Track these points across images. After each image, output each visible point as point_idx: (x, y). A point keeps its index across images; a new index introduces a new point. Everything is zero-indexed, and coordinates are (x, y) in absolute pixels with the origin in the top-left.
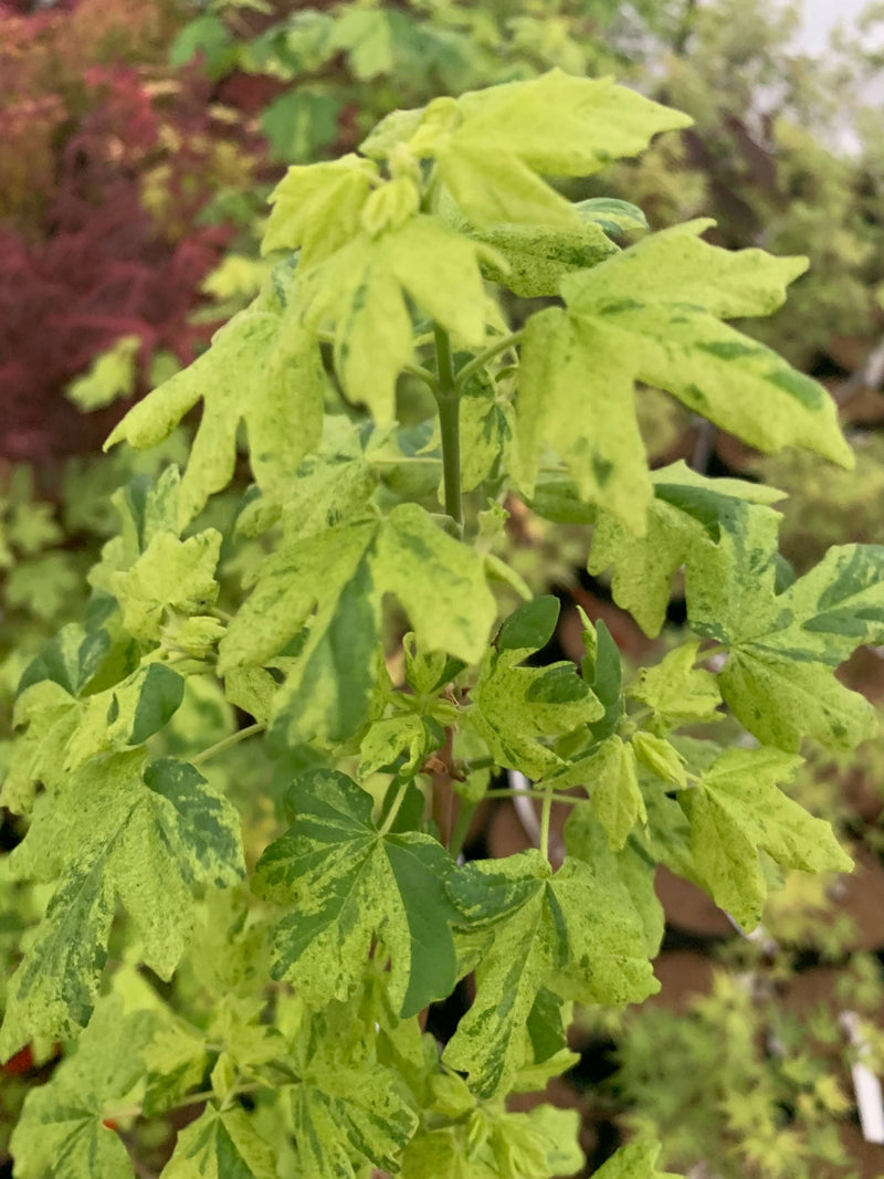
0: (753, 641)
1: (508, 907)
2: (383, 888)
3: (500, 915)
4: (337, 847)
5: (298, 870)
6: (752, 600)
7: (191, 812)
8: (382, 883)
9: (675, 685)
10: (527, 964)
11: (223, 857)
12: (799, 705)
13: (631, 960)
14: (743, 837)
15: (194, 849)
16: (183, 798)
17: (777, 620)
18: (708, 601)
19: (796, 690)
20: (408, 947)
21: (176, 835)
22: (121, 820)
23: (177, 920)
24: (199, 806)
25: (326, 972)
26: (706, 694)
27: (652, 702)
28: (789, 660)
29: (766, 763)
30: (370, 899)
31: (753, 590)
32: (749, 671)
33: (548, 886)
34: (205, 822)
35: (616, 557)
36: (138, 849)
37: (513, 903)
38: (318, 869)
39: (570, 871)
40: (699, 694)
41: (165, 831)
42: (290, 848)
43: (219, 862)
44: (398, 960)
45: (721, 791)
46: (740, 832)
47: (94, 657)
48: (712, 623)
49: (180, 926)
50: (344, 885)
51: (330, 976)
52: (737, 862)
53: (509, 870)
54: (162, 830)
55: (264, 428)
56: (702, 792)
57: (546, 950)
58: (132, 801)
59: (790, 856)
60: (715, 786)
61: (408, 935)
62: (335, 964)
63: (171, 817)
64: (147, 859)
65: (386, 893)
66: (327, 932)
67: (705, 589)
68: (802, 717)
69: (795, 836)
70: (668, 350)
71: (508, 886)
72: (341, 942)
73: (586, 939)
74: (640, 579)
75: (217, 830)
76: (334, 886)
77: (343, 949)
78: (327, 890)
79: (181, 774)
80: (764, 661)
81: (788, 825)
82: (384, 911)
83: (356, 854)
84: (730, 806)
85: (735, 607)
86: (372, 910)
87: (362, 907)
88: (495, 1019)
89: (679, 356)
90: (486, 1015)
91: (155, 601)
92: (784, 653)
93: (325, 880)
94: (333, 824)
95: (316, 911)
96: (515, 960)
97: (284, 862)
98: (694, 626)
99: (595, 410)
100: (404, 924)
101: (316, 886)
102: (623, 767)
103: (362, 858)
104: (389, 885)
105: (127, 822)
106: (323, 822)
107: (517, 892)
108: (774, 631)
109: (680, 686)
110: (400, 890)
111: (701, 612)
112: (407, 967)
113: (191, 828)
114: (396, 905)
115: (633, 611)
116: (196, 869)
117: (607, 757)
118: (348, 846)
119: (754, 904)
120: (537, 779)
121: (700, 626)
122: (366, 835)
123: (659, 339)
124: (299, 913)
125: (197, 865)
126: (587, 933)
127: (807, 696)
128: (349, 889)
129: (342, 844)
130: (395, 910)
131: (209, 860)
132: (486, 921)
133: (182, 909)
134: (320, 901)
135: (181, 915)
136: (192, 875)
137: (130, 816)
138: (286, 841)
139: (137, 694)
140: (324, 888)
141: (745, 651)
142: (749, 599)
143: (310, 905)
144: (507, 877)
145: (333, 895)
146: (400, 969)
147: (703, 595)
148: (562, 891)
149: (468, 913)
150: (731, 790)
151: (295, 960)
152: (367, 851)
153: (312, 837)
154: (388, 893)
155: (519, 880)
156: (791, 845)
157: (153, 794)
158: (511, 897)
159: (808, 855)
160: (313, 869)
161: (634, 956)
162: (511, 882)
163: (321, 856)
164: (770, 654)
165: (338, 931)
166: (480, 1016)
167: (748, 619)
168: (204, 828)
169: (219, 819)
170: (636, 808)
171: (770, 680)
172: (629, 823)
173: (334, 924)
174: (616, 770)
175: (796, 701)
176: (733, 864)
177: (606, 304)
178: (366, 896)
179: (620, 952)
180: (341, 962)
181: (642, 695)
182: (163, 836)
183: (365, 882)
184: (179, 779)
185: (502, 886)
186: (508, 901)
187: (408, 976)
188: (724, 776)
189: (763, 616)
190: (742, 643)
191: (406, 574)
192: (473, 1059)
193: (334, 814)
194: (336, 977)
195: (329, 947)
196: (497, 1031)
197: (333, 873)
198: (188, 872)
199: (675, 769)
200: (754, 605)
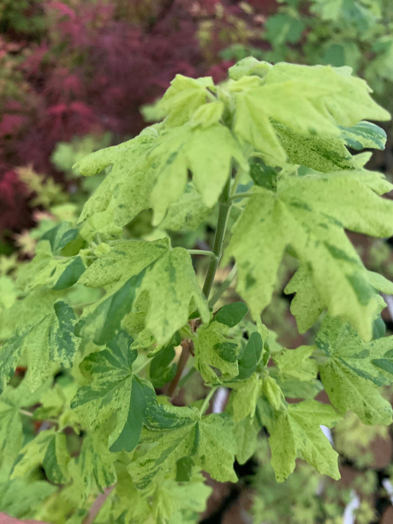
0: (342, 358)
1: (171, 428)
2: (125, 396)
3: (167, 429)
4: (115, 369)
5: (96, 370)
6: (350, 340)
7: (65, 330)
8: (125, 393)
9: (295, 363)
10: (176, 449)
11: (67, 355)
12: (352, 396)
13: (223, 466)
14: (293, 443)
15: (58, 346)
16: (63, 322)
17: (360, 353)
18: (329, 331)
19: (355, 388)
20: (124, 423)
21: (54, 338)
22: (41, 320)
23: (42, 372)
24: (68, 329)
25: (91, 416)
26: (309, 372)
27: (280, 366)
28: (355, 374)
29: (323, 413)
30: (118, 397)
31: (352, 335)
32: (334, 371)
33: (197, 423)
34: (67, 337)
35: (298, 290)
36: (40, 336)
37: (175, 427)
38: (104, 374)
39: (211, 421)
40: (306, 371)
41: (51, 333)
42: (98, 359)
43: (65, 356)
44: (118, 427)
45: (293, 418)
46: (293, 440)
47: (67, 240)
48: (325, 342)
49: (42, 375)
50: (111, 385)
51: (91, 418)
52: (285, 452)
53: (179, 413)
54: (50, 332)
55: (126, 192)
56: (285, 414)
57: (186, 447)
58: (47, 314)
59: (311, 460)
60: (292, 415)
61: (126, 419)
62: (95, 415)
63: (56, 327)
64: (41, 341)
65: (125, 398)
66: (97, 400)
67: (330, 325)
68: (352, 401)
69: (318, 453)
70: (309, 239)
71: (175, 419)
72: (101, 407)
73: (206, 450)
74: (306, 305)
75: (70, 342)
76: (107, 384)
77: (100, 410)
78: (104, 384)
79: (67, 311)
80: (343, 369)
81: (317, 447)
82: (121, 405)
83: (121, 376)
84: (294, 427)
85: (340, 339)
86: (117, 402)
87: (114, 399)
88: (153, 464)
89: (312, 244)
90: (149, 461)
91: (94, 228)
92: (354, 370)
93: (105, 380)
94: (118, 359)
95: (97, 390)
96: (170, 446)
97: (93, 364)
98: (317, 339)
99: (261, 251)
100: (126, 414)
101: (101, 380)
102: (253, 390)
103: (122, 379)
104: (128, 396)
105: (41, 322)
106: (114, 356)
107: (179, 423)
108: (355, 358)
109: (297, 364)
110: (131, 400)
111: (323, 334)
112: (120, 432)
113: (61, 336)
114: (126, 405)
115: (297, 317)
116: (55, 355)
117: (247, 383)
118: (119, 371)
119: (285, 472)
120: (206, 382)
121: (319, 341)
122: (128, 370)
123: (309, 231)
124: (90, 387)
125: (56, 354)
126: (208, 447)
127: (358, 393)
128: (112, 388)
129: (117, 368)
130: (125, 407)
131: (61, 354)
132: (159, 430)
133: (46, 368)
134: (100, 387)
135: (44, 371)
136: (53, 357)
137: (43, 320)
138: (98, 356)
139: (64, 269)
140: (103, 382)
141: (336, 361)
142: (349, 338)
143: (95, 387)
144: (176, 416)
145: (105, 387)
146: (117, 431)
147: (328, 327)
148: (203, 428)
149: (151, 424)
150: (298, 420)
151: (81, 404)
152: (125, 377)
153: (108, 359)
154: (126, 399)
155: (182, 418)
156: (314, 455)
157: (55, 314)
158: (175, 424)
159: (320, 464)
160: (102, 372)
161: (226, 465)
162: (178, 418)
163: (108, 369)
164: (347, 367)
165: (101, 402)
166: (147, 460)
167: (344, 348)
168: (65, 339)
169: (72, 338)
170: (250, 410)
171: (342, 379)
172: (245, 414)
173: (101, 399)
174: (249, 390)
175: (351, 393)
176: (284, 452)
177: (295, 201)
178: (117, 395)
179: (220, 461)
180: (97, 415)
181: (278, 361)
182: (49, 335)
183: (119, 389)
184: (65, 313)
185: (173, 419)
186: (172, 425)
187: (119, 435)
188: (299, 413)
189: (352, 349)
190: (336, 357)
191: (158, 285)
192: (138, 474)
193: (120, 355)
194: (93, 420)
195: (95, 407)
196: (152, 469)
197: (109, 378)
198: (52, 355)
199: (277, 400)
200: (350, 342)
